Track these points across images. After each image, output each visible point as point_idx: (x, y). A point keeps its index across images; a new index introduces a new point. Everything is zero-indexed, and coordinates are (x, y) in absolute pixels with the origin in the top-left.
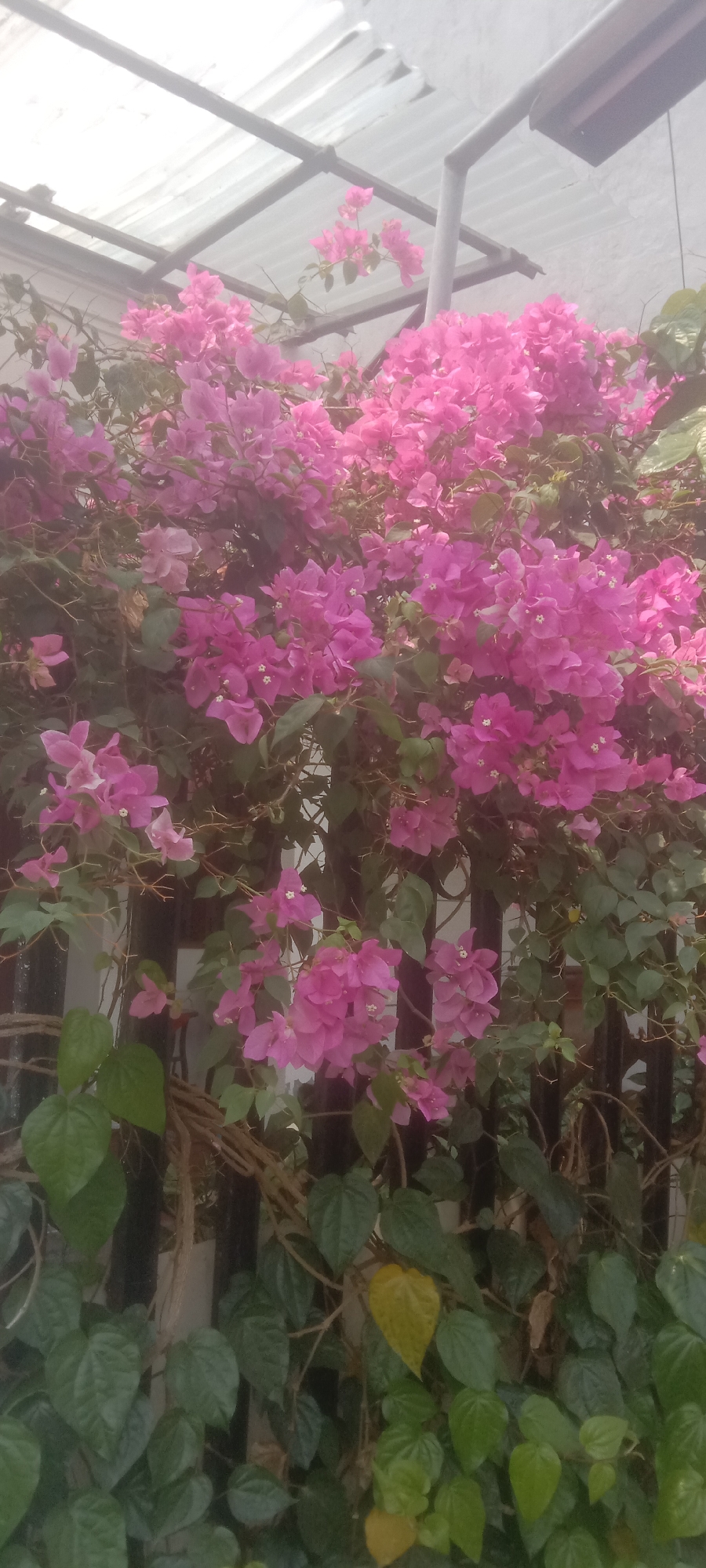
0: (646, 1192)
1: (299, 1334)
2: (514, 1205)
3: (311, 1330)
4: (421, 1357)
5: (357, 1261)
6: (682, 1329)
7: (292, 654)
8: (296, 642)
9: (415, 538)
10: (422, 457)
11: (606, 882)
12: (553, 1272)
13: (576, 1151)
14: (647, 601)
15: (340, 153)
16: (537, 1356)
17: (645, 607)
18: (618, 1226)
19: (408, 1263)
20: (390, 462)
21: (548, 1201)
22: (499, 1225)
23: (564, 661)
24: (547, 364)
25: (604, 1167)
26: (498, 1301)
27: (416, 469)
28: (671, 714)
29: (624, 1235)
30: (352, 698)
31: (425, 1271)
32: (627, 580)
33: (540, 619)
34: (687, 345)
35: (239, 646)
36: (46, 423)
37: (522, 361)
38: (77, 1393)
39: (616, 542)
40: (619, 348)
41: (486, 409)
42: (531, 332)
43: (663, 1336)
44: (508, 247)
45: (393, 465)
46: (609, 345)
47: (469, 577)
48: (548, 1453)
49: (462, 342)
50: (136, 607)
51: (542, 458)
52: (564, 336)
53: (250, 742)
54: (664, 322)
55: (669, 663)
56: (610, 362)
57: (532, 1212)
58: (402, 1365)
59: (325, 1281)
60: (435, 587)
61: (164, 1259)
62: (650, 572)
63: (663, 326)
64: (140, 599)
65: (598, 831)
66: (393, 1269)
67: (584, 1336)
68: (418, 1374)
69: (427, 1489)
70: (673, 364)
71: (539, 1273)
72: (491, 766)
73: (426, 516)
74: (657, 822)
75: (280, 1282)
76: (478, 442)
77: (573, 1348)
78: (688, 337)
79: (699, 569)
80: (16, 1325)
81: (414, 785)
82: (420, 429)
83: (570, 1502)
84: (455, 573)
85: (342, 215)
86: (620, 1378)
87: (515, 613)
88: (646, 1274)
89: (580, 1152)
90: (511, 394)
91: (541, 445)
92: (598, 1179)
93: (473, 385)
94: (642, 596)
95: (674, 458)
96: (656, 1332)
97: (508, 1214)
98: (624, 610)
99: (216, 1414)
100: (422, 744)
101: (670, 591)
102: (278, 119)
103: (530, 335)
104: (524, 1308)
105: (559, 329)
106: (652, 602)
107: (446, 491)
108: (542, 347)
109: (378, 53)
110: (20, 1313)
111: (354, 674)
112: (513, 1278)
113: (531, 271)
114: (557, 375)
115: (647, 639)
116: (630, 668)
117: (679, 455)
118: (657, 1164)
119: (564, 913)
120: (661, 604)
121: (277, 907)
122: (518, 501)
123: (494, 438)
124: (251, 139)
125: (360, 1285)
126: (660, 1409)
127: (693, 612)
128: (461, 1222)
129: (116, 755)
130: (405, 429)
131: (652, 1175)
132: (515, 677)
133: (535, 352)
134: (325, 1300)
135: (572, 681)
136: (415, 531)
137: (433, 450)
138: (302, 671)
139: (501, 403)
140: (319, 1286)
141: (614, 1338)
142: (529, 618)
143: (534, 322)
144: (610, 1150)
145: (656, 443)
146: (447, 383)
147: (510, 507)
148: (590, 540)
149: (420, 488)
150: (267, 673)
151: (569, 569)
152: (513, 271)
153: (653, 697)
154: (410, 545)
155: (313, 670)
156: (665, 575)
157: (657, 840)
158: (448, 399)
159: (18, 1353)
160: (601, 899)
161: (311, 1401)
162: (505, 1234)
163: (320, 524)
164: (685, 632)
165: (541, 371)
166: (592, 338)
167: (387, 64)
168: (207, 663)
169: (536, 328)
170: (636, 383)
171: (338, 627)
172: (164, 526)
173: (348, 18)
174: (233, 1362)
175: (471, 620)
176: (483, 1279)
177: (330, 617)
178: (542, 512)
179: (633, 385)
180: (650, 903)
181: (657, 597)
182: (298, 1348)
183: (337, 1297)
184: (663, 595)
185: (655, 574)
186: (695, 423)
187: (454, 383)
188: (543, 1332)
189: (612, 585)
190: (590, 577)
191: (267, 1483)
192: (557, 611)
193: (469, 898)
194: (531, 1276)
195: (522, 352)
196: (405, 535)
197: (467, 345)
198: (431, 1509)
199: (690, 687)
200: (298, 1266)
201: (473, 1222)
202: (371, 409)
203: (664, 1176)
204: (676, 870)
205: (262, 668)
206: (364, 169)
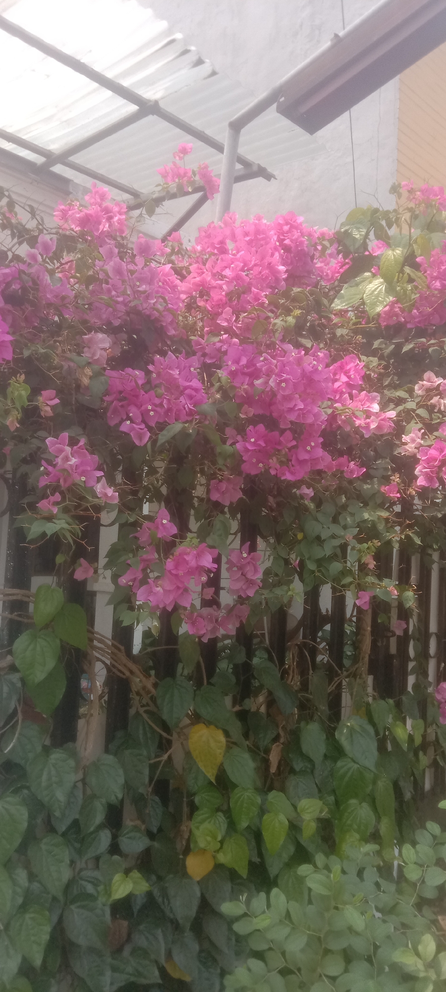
0: (330, 694)
1: (152, 762)
2: (261, 699)
3: (158, 760)
4: (215, 772)
5: (181, 725)
6: (350, 760)
7: (165, 401)
8: (166, 395)
9: (220, 341)
10: (224, 299)
11: (317, 520)
12: (282, 733)
13: (293, 672)
14: (337, 377)
15: (162, 104)
16: (273, 777)
17: (336, 380)
18: (317, 709)
19: (208, 723)
20: (207, 300)
21: (280, 695)
22: (253, 709)
23: (295, 405)
24: (287, 249)
25: (308, 678)
26: (255, 749)
27: (221, 305)
28: (348, 435)
29: (319, 714)
30: (196, 424)
31: (217, 727)
32: (327, 366)
33: (283, 385)
34: (359, 239)
35: (137, 396)
36: (38, 278)
37: (276, 249)
38: (44, 784)
39: (322, 345)
40: (324, 240)
41: (258, 275)
42: (279, 231)
43: (339, 764)
44: (257, 162)
45: (208, 302)
46: (319, 238)
47: (251, 363)
48: (283, 818)
49: (245, 237)
50: (86, 375)
51: (286, 302)
52: (296, 234)
53: (142, 445)
54: (348, 225)
55: (348, 409)
56: (319, 248)
57: (271, 702)
58: (205, 776)
59: (165, 734)
60: (234, 369)
61: (81, 723)
62: (339, 363)
63: (347, 228)
64: (88, 371)
65: (313, 494)
66: (201, 726)
67: (298, 765)
68: (214, 781)
69: (219, 838)
70: (352, 249)
71: (275, 733)
72: (259, 461)
73: (227, 330)
74: (340, 490)
75: (141, 736)
76: (253, 292)
77: (292, 771)
78: (360, 235)
79: (364, 361)
80: (10, 750)
81: (224, 468)
82: (224, 284)
83: (292, 849)
84: (244, 361)
85: (175, 157)
86: (317, 786)
87: (273, 382)
88: (330, 733)
89: (296, 671)
90: (270, 266)
91: (286, 294)
92: (305, 686)
93: (251, 261)
94: (335, 374)
95: (351, 301)
96: (335, 762)
97: (258, 704)
98: (326, 380)
99: (113, 798)
100: (228, 448)
101: (349, 372)
102: (126, 83)
103: (278, 232)
104: (267, 751)
105: (295, 230)
106: (340, 378)
107: (237, 317)
108: (284, 240)
109: (186, 52)
110: (12, 745)
111: (196, 412)
112: (261, 735)
113: (269, 177)
114: (292, 255)
115: (337, 398)
116: (330, 411)
117: (354, 300)
118: (336, 679)
119: (296, 535)
120: (344, 379)
121: (157, 528)
122: (275, 324)
123: (262, 290)
124: (109, 93)
125: (182, 737)
126: (337, 803)
127: (360, 383)
128: (234, 706)
129: (83, 449)
130: (214, 283)
131: (334, 684)
132: (273, 414)
133: (281, 241)
134: (164, 745)
135: (299, 415)
136: (221, 338)
137: (229, 295)
138: (169, 410)
139: (266, 272)
140: (161, 736)
141: (314, 765)
142: (279, 384)
143: (280, 226)
144: (311, 672)
145: (342, 292)
146: (238, 260)
147: (271, 328)
148: (308, 343)
149: (224, 315)
150: (152, 410)
151: (299, 361)
152: (259, 176)
153: (339, 427)
154: (218, 345)
155: (175, 410)
156: (347, 364)
157: (342, 499)
158: (238, 269)
159: (10, 766)
160: (314, 528)
161: (157, 799)
162: (257, 712)
163: (172, 332)
164: (356, 393)
165: (284, 253)
166: (310, 235)
167: (192, 58)
168: (120, 404)
169: (282, 229)
170: (331, 255)
171: (186, 388)
172: (96, 332)
173: (170, 31)
174: (121, 772)
175: (251, 384)
176: (246, 736)
177: (183, 383)
178: (286, 330)
179: (329, 256)
180: (336, 529)
181: (342, 374)
182: (153, 767)
183: (169, 743)
184: (345, 375)
185: (342, 363)
186: (363, 281)
187: (241, 260)
188: (277, 764)
189: (320, 368)
190: (309, 365)
191: (138, 835)
192: (292, 381)
193: (239, 535)
194: (271, 735)
195: (275, 243)
196: (216, 339)
197: (247, 239)
198: (221, 848)
199: (358, 423)
200: (151, 727)
201: (241, 706)
202: (196, 271)
203: (339, 686)
204: (350, 513)
205: (150, 407)
206: (175, 114)
